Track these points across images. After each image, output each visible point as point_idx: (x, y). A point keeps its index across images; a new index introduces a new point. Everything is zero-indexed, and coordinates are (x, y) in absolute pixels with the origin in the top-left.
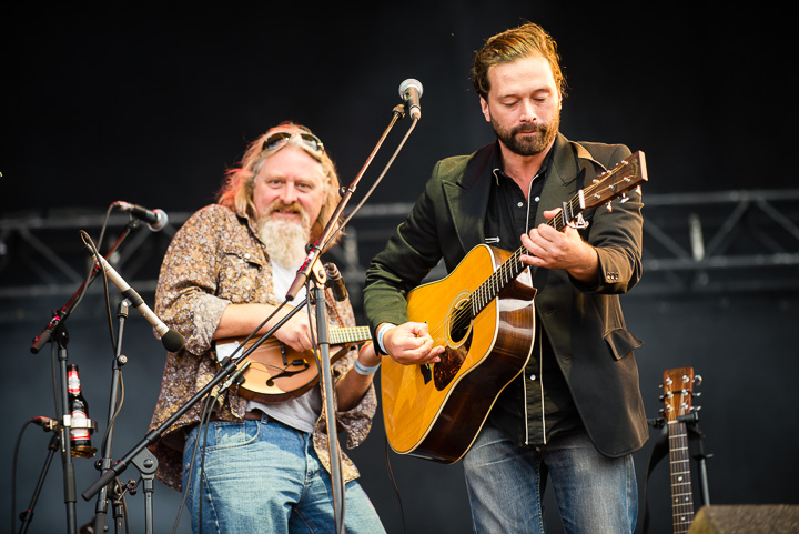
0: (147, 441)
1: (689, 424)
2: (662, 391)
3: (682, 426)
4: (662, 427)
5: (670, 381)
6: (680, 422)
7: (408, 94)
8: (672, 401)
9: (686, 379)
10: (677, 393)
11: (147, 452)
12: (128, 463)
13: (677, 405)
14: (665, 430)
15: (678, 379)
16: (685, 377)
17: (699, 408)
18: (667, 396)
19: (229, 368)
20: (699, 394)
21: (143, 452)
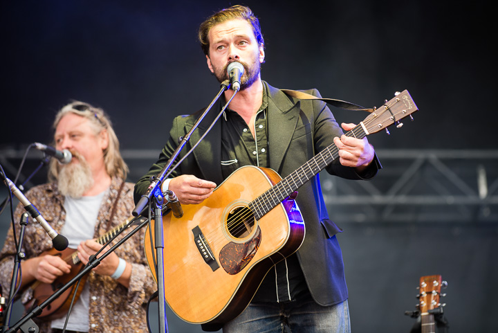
0: (31, 314)
1: (437, 316)
2: (419, 291)
3: (432, 317)
4: (417, 317)
5: (424, 285)
6: (431, 314)
7: (232, 73)
8: (425, 299)
9: (436, 283)
10: (429, 293)
11: (31, 322)
12: (17, 329)
13: (429, 302)
14: (419, 319)
15: (430, 283)
16: (435, 282)
17: (444, 305)
18: (421, 295)
19: (94, 263)
20: (444, 295)
21: (29, 321)
